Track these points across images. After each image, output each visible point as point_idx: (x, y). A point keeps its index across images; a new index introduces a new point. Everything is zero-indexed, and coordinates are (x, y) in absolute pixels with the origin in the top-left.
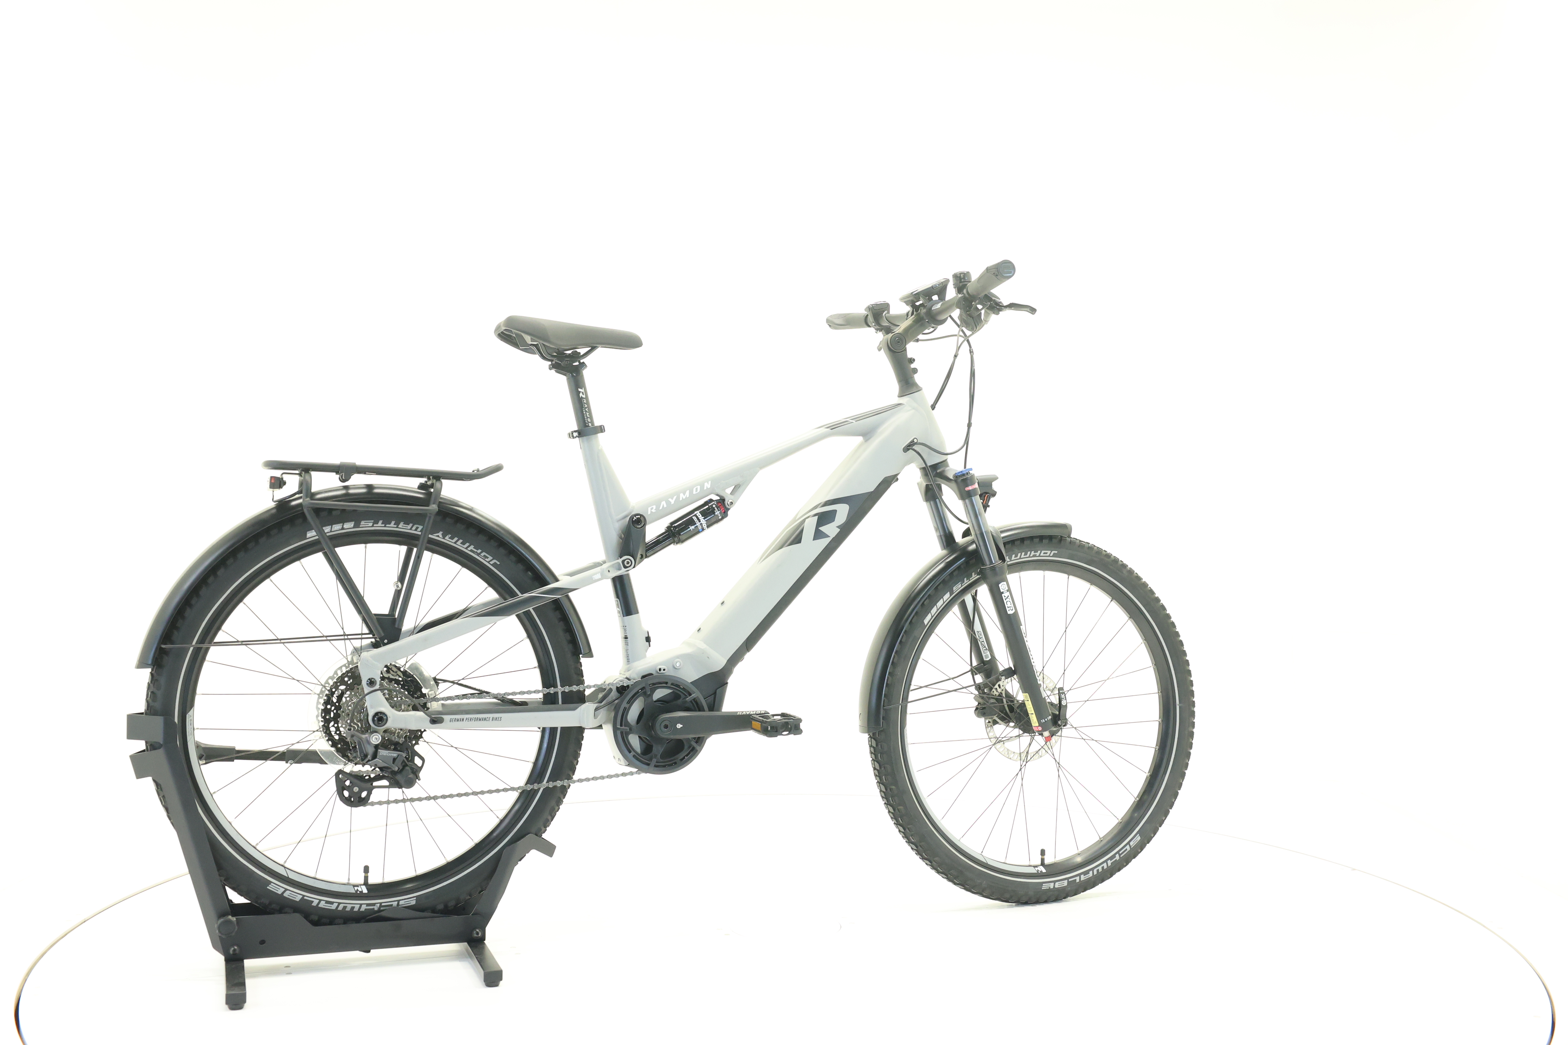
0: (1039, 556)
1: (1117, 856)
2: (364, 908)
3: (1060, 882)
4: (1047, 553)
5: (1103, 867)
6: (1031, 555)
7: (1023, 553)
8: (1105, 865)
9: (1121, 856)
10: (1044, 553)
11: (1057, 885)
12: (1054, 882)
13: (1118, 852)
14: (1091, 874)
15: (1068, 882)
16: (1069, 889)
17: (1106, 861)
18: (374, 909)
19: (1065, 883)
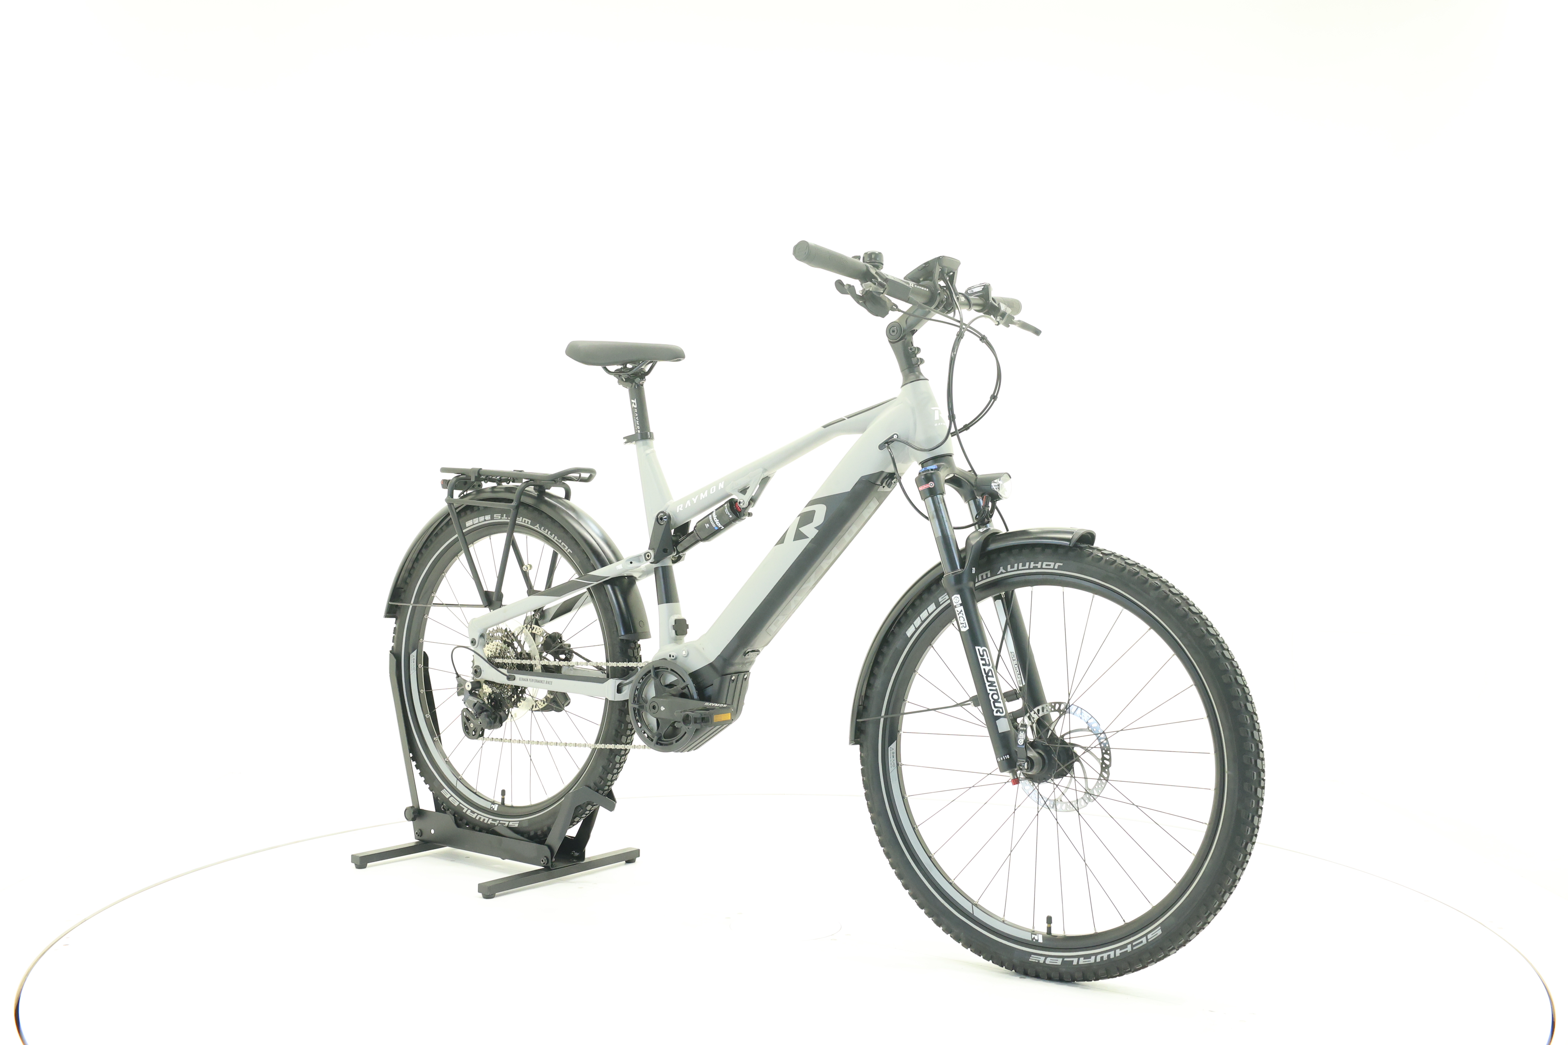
0: (1041, 568)
1: (1129, 946)
2: (490, 821)
3: (1054, 959)
4: (1050, 565)
5: (1109, 956)
6: (1031, 567)
7: (1021, 564)
8: (1112, 954)
9: (1134, 948)
10: (1047, 565)
11: (1048, 961)
12: (1047, 956)
13: (1131, 943)
14: (1092, 960)
15: (1063, 961)
16: (1064, 969)
17: (1115, 949)
18: (495, 824)
19: (1059, 962)
